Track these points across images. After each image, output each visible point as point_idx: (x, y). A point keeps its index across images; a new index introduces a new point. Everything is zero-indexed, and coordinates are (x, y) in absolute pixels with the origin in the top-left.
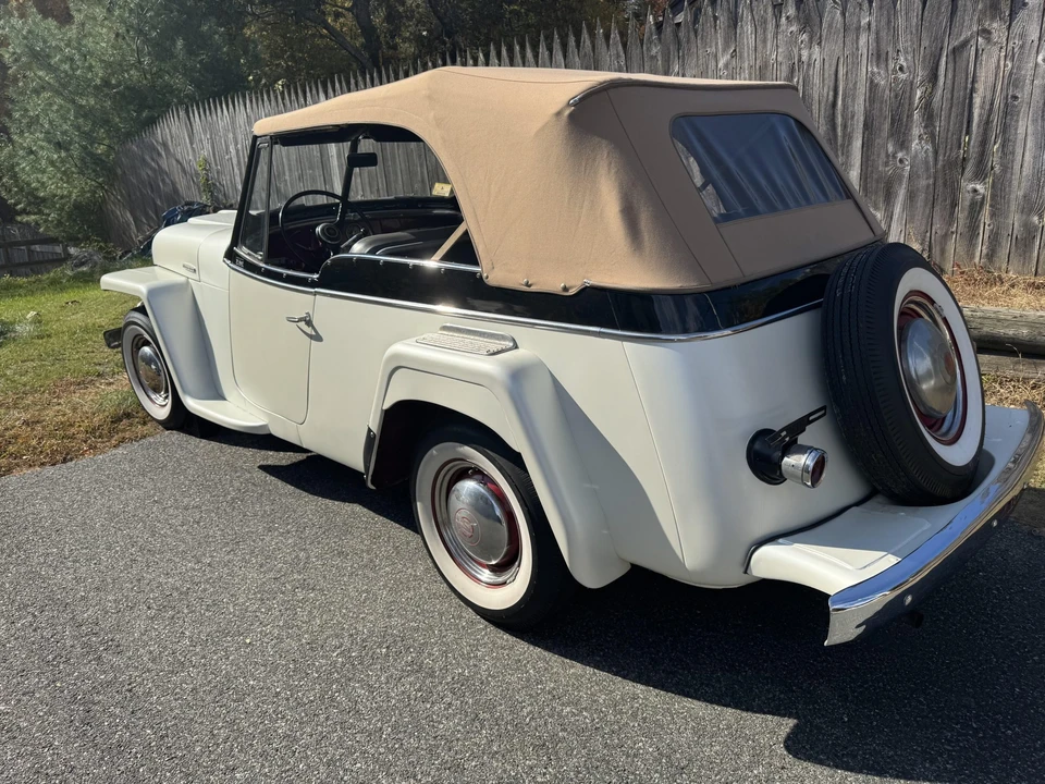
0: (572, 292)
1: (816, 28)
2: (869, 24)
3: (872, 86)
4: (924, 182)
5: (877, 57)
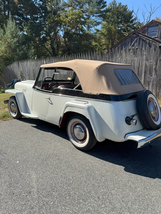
0: (98, 95)
1: (136, 54)
2: (145, 54)
3: (146, 65)
4: (155, 83)
5: (147, 60)
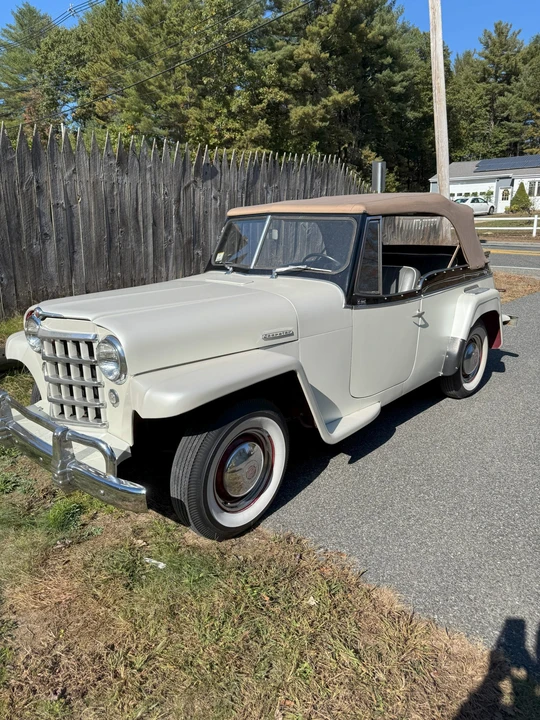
3: (154, 201)
4: (180, 251)
5: (155, 186)
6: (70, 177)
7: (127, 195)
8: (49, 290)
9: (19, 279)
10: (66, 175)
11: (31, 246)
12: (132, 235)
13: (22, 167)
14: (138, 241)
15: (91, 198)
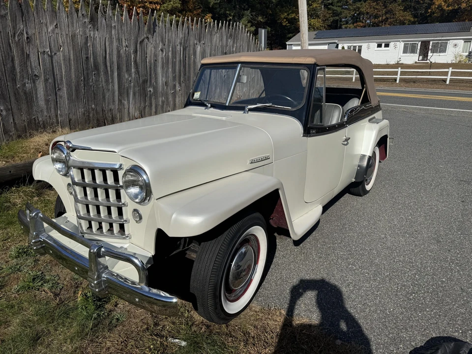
2: (115, 26)
3: (119, 52)
4: (137, 89)
5: (119, 40)
6: (53, 31)
7: (98, 46)
8: (40, 119)
9: (15, 110)
10: (50, 29)
11: (24, 85)
12: (102, 77)
13: (14, 21)
14: (107, 81)
15: (71, 48)
